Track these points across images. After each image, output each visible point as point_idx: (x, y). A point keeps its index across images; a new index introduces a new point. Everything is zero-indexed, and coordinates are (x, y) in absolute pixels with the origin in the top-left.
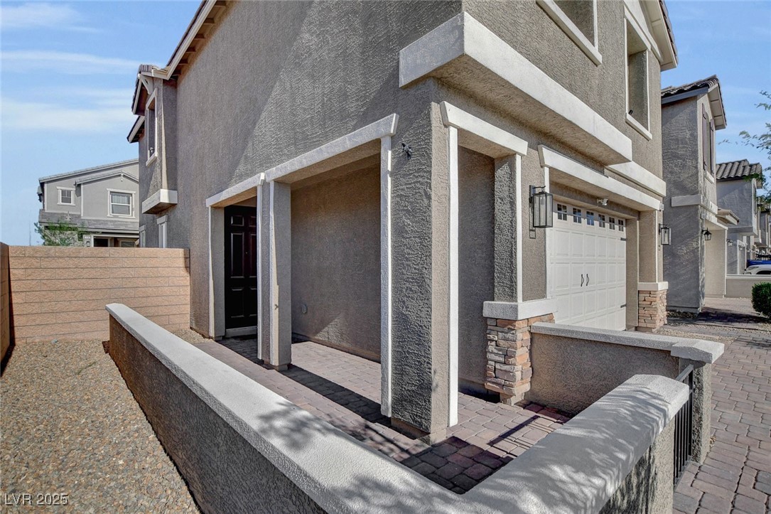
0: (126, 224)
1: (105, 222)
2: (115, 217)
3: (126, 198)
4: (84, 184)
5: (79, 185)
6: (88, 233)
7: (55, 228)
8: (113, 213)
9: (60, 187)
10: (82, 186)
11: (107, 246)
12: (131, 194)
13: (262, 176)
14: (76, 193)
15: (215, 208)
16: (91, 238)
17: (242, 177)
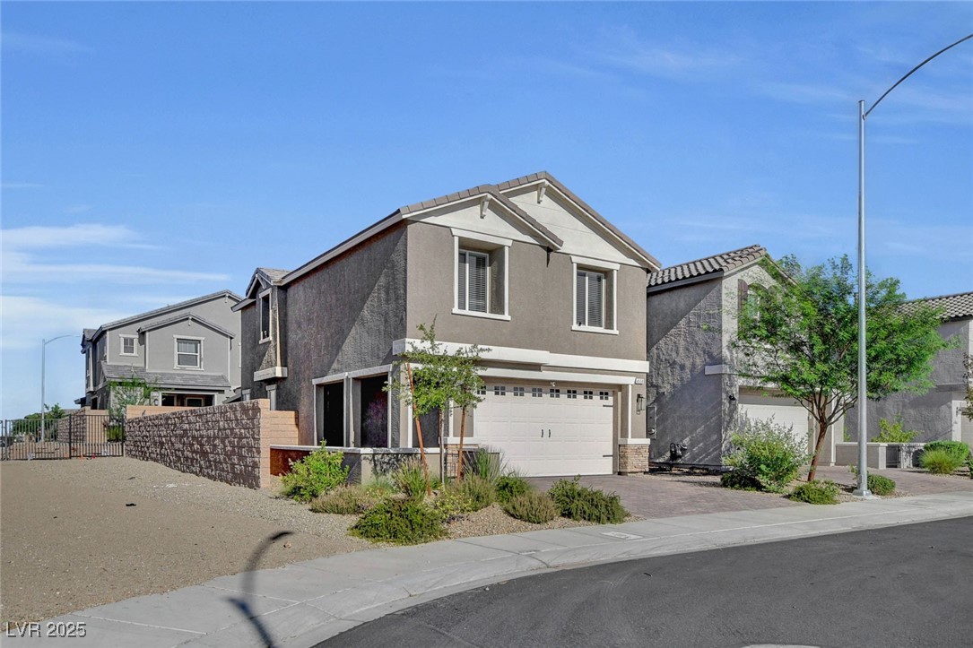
0: (194, 377)
1: (172, 376)
2: (182, 369)
3: (194, 346)
4: (149, 331)
5: (144, 333)
6: (156, 389)
7: (127, 384)
8: (179, 364)
9: (122, 334)
10: (147, 334)
11: (173, 405)
12: (200, 341)
13: (347, 374)
14: (139, 342)
15: (319, 386)
16: (158, 396)
17: (336, 371)
